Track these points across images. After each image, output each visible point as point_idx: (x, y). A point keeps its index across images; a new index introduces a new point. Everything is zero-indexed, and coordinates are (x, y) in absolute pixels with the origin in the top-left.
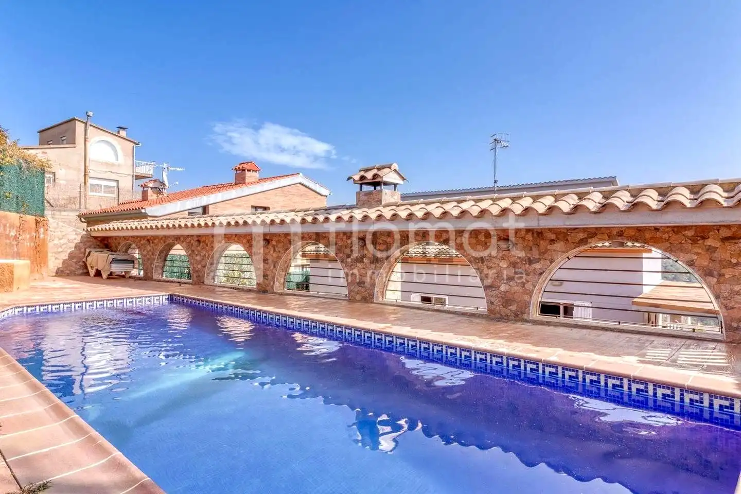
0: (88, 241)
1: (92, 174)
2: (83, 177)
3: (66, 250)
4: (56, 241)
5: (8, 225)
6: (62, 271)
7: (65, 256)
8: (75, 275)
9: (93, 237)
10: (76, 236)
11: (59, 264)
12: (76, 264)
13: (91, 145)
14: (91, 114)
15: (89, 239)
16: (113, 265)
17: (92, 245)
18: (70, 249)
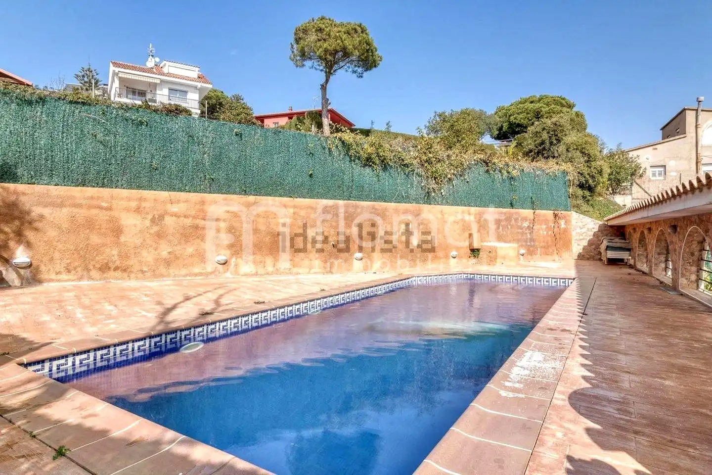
0: (605, 230)
1: (705, 160)
2: (695, 166)
3: (586, 237)
4: (578, 230)
5: (520, 219)
6: (583, 256)
7: (585, 243)
8: (594, 260)
9: (609, 226)
10: (594, 226)
11: (580, 249)
12: (595, 250)
13: (703, 131)
14: (702, 98)
15: (606, 228)
16: (609, 252)
17: (609, 233)
18: (590, 236)
